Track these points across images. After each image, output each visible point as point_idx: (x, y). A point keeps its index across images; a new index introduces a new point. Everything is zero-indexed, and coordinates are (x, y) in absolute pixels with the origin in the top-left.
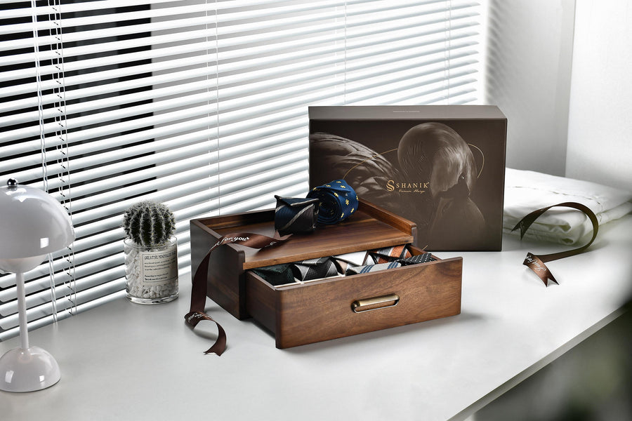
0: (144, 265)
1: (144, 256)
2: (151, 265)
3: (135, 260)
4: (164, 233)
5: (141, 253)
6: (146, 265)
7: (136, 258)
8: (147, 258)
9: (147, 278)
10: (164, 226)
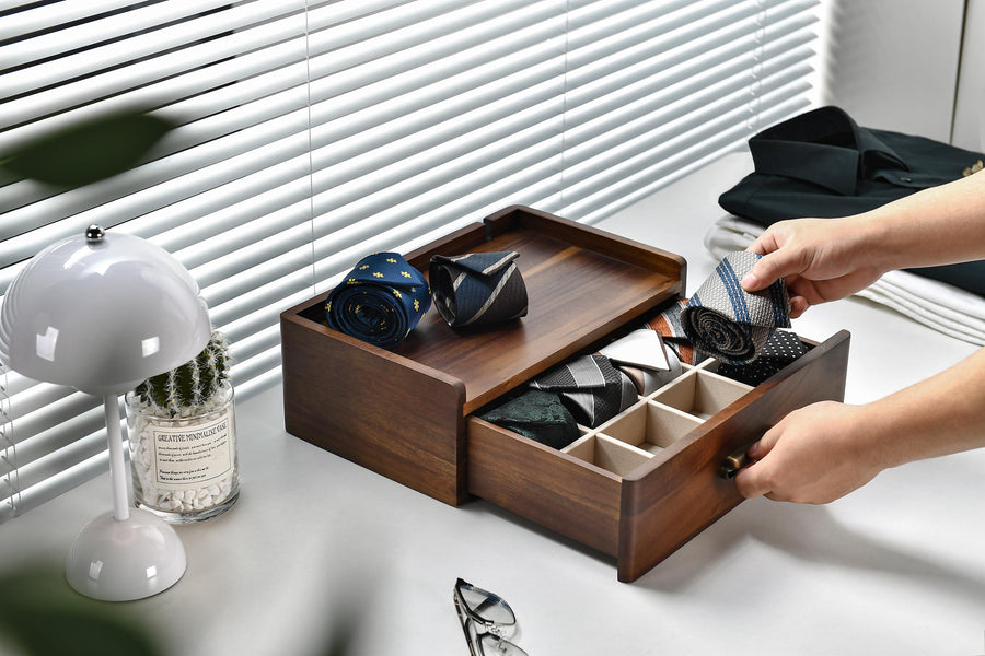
0: (158, 451)
1: (157, 434)
2: (171, 452)
3: (143, 439)
4: (198, 392)
5: (151, 428)
6: (163, 451)
7: (144, 435)
8: (163, 438)
9: (164, 476)
10: (197, 379)
